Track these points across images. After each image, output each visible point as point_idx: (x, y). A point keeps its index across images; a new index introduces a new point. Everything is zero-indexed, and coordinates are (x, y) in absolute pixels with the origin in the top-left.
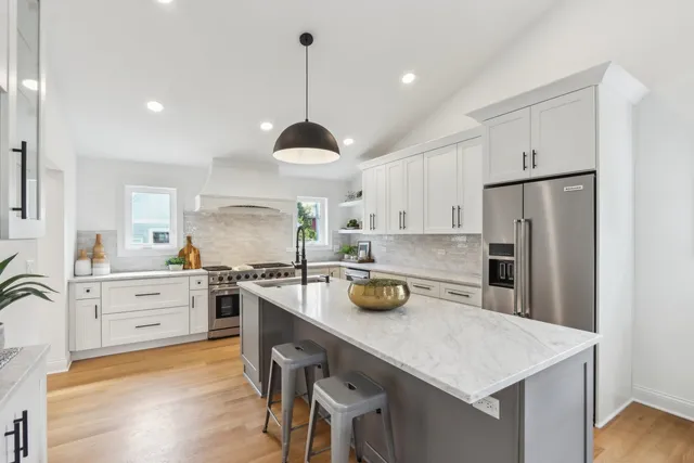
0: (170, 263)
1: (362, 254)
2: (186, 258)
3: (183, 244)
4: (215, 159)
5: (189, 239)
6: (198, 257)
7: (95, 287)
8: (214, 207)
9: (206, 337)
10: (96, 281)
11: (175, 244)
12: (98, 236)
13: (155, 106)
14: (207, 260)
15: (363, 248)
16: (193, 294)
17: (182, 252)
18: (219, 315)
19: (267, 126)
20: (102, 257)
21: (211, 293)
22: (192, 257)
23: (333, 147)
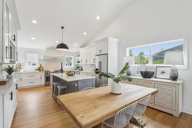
0: (36, 70)
1: (80, 68)
2: (40, 69)
3: (39, 66)
4: (47, 48)
5: (41, 65)
6: (43, 69)
7: (20, 75)
8: (46, 58)
9: (44, 85)
10: (20, 73)
11: (38, 66)
12: (20, 64)
13: (33, 38)
14: (45, 70)
15: (81, 67)
16: (41, 76)
17: (39, 68)
18: (47, 81)
19: (57, 42)
20: (21, 69)
21: (45, 76)
22: (41, 69)
23: (68, 48)
